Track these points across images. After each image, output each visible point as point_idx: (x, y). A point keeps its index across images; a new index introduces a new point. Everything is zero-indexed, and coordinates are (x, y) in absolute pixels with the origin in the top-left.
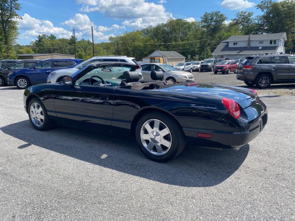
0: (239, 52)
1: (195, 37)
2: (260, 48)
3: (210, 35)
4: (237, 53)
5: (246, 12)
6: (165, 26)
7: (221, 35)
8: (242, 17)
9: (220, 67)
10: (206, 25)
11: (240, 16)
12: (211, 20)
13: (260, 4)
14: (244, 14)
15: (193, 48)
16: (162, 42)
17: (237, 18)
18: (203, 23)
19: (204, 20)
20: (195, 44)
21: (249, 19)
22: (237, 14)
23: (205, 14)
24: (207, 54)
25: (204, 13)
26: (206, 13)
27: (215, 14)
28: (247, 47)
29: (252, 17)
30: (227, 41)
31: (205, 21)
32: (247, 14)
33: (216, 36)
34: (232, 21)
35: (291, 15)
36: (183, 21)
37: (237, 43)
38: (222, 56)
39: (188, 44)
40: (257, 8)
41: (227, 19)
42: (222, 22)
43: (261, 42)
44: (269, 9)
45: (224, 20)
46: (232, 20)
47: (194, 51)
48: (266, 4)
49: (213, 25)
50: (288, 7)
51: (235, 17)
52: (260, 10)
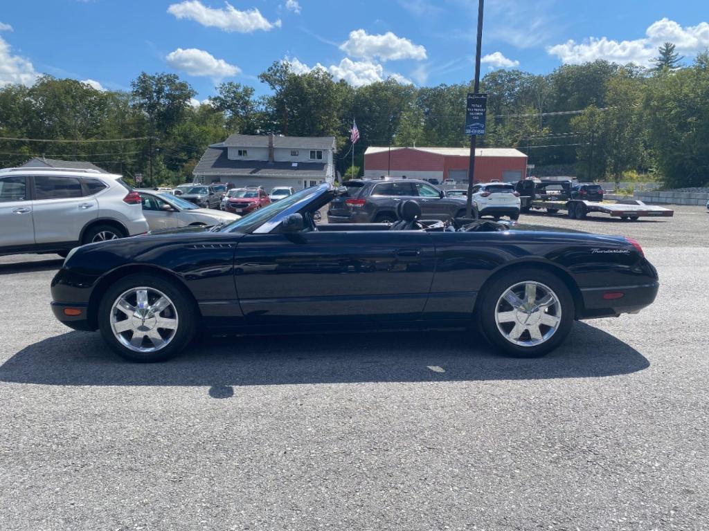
0: (254, 172)
1: (123, 129)
2: (295, 165)
3: (159, 126)
4: (251, 173)
5: (239, 86)
6: (32, 92)
7: (185, 131)
8: (232, 95)
9: (239, 204)
10: (146, 104)
11: (228, 92)
12: (159, 91)
13: (267, 73)
14: (235, 89)
15: (121, 156)
16: (25, 134)
17: (222, 96)
18: (138, 98)
19: (140, 91)
20: (124, 148)
21: (248, 101)
22: (221, 88)
23: (142, 77)
24: (158, 173)
25: (139, 74)
26: (144, 75)
27: (165, 79)
28: (268, 162)
29: (252, 98)
30: (224, 144)
31: (143, 95)
32: (241, 90)
33: (175, 131)
34: (212, 101)
35: (325, 103)
36: (82, 88)
37: (245, 152)
38: (217, 179)
39: (104, 146)
40: (260, 80)
41: (196, 96)
42: (185, 100)
43: (294, 153)
44: (285, 87)
45: (189, 98)
46: (210, 99)
47: (123, 164)
48: (278, 74)
49: (164, 105)
50: (319, 86)
51: (217, 94)
52: (266, 84)
